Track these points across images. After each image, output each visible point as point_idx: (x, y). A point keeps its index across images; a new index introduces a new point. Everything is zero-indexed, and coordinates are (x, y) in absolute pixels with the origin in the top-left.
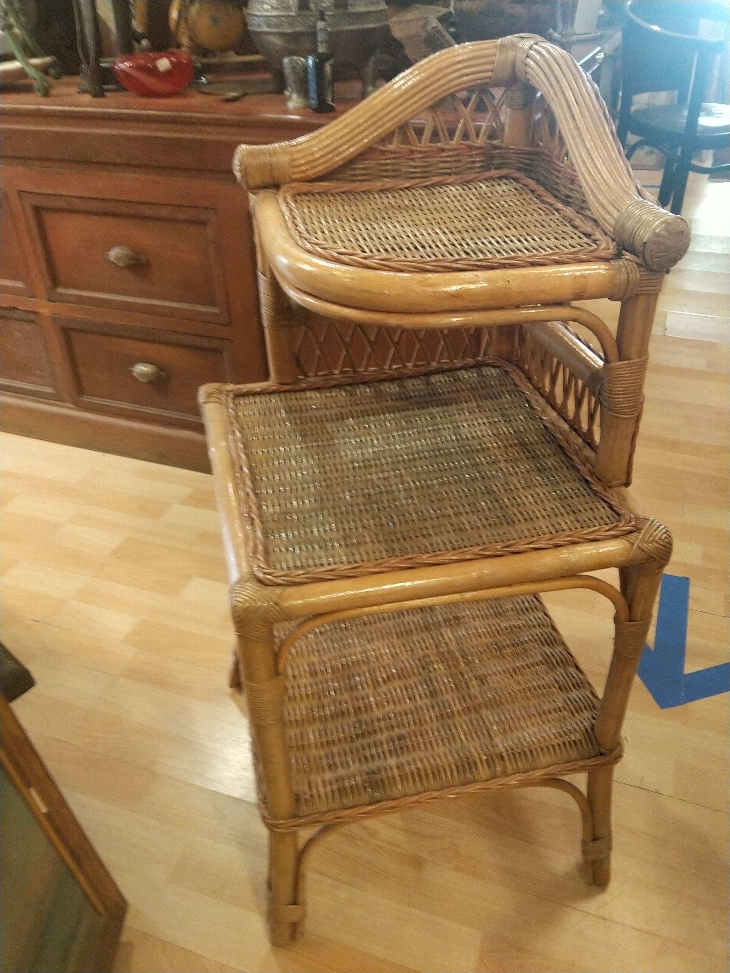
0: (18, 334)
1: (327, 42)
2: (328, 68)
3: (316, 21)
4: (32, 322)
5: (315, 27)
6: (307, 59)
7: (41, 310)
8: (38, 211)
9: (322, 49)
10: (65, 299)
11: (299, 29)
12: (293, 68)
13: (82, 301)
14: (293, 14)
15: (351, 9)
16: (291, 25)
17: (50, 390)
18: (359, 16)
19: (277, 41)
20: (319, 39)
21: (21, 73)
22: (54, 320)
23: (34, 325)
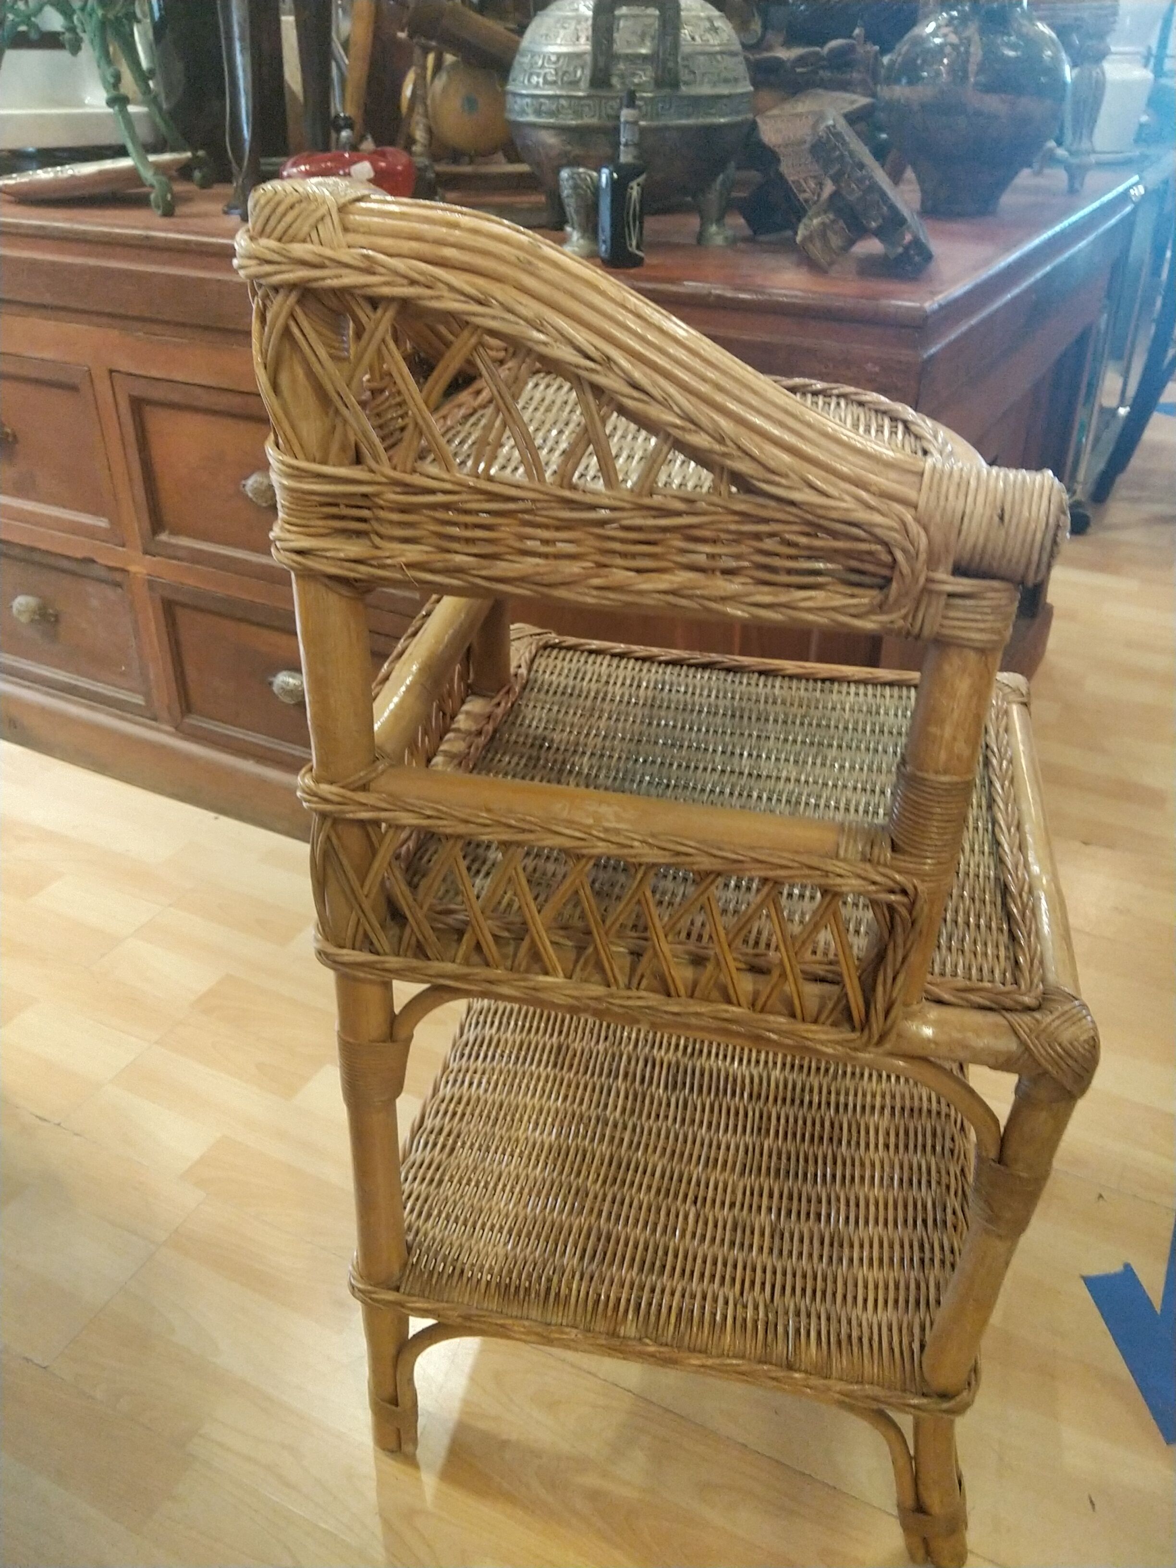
0: (95, 603)
1: (636, 145)
2: (635, 192)
3: (620, 108)
4: (118, 585)
5: (618, 117)
6: (599, 172)
7: (133, 568)
8: (138, 405)
9: (626, 157)
10: (172, 553)
11: (589, 120)
12: (575, 187)
13: (197, 557)
14: (581, 94)
15: (684, 90)
16: (578, 114)
17: (139, 700)
18: (697, 103)
19: (550, 139)
20: (623, 140)
21: (132, 176)
22: (151, 585)
23: (119, 590)
